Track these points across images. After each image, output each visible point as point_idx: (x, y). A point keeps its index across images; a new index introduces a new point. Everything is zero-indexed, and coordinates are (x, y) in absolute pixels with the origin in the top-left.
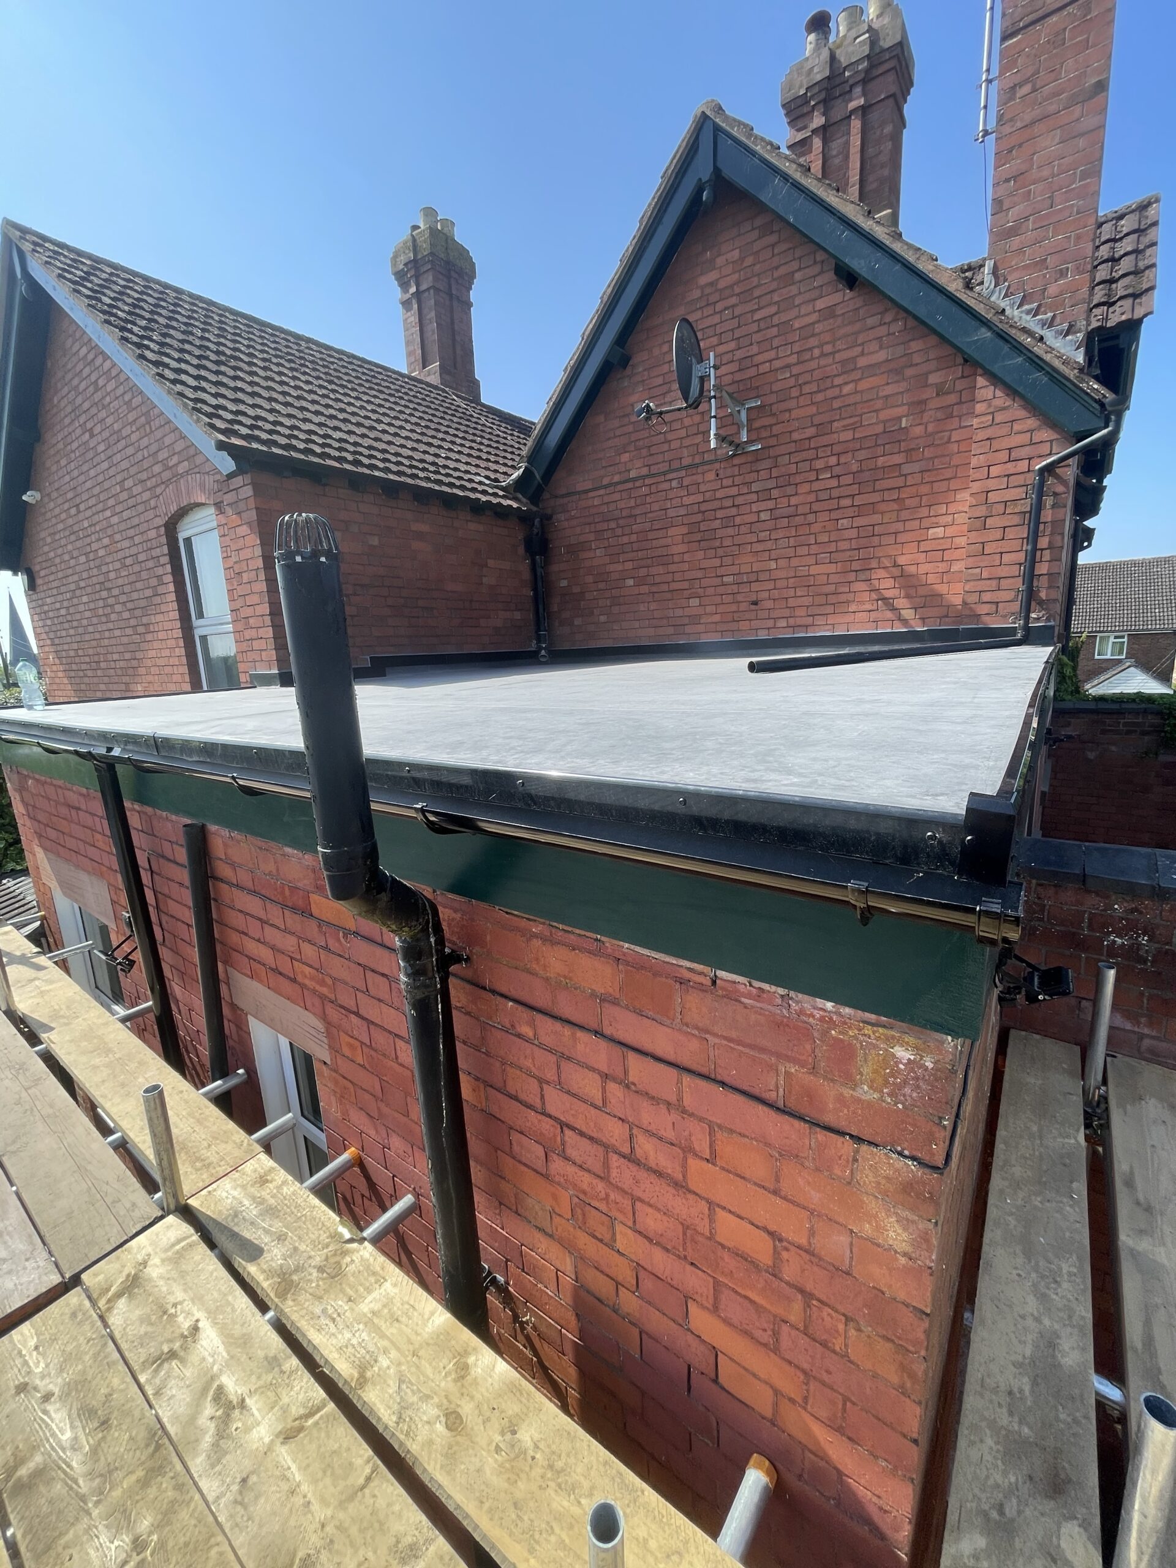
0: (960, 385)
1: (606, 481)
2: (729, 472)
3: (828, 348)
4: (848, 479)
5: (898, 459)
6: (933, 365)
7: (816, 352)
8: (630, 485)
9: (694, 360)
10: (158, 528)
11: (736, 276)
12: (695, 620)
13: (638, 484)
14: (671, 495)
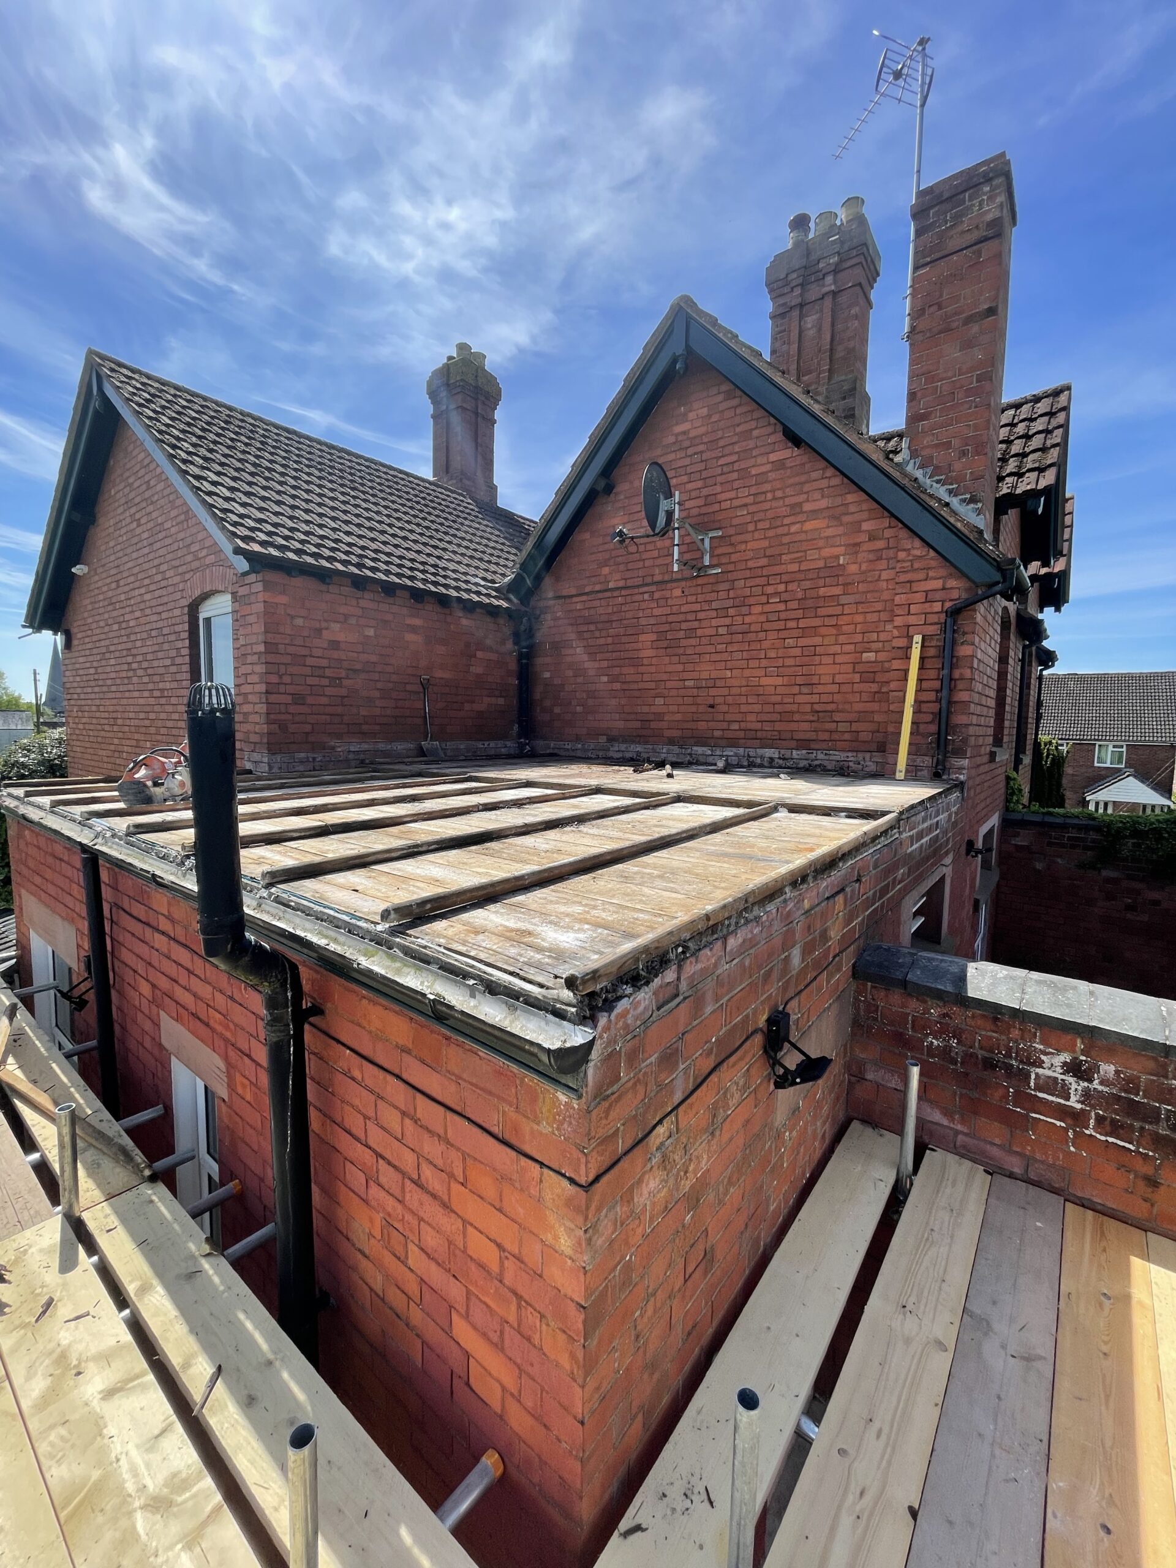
0: (888, 533)
1: (587, 590)
2: (693, 590)
3: (779, 494)
4: (794, 605)
5: (837, 591)
6: (865, 515)
7: (769, 496)
8: (608, 594)
9: (662, 497)
10: (182, 607)
11: (703, 430)
12: (659, 716)
13: (616, 594)
14: (644, 605)
